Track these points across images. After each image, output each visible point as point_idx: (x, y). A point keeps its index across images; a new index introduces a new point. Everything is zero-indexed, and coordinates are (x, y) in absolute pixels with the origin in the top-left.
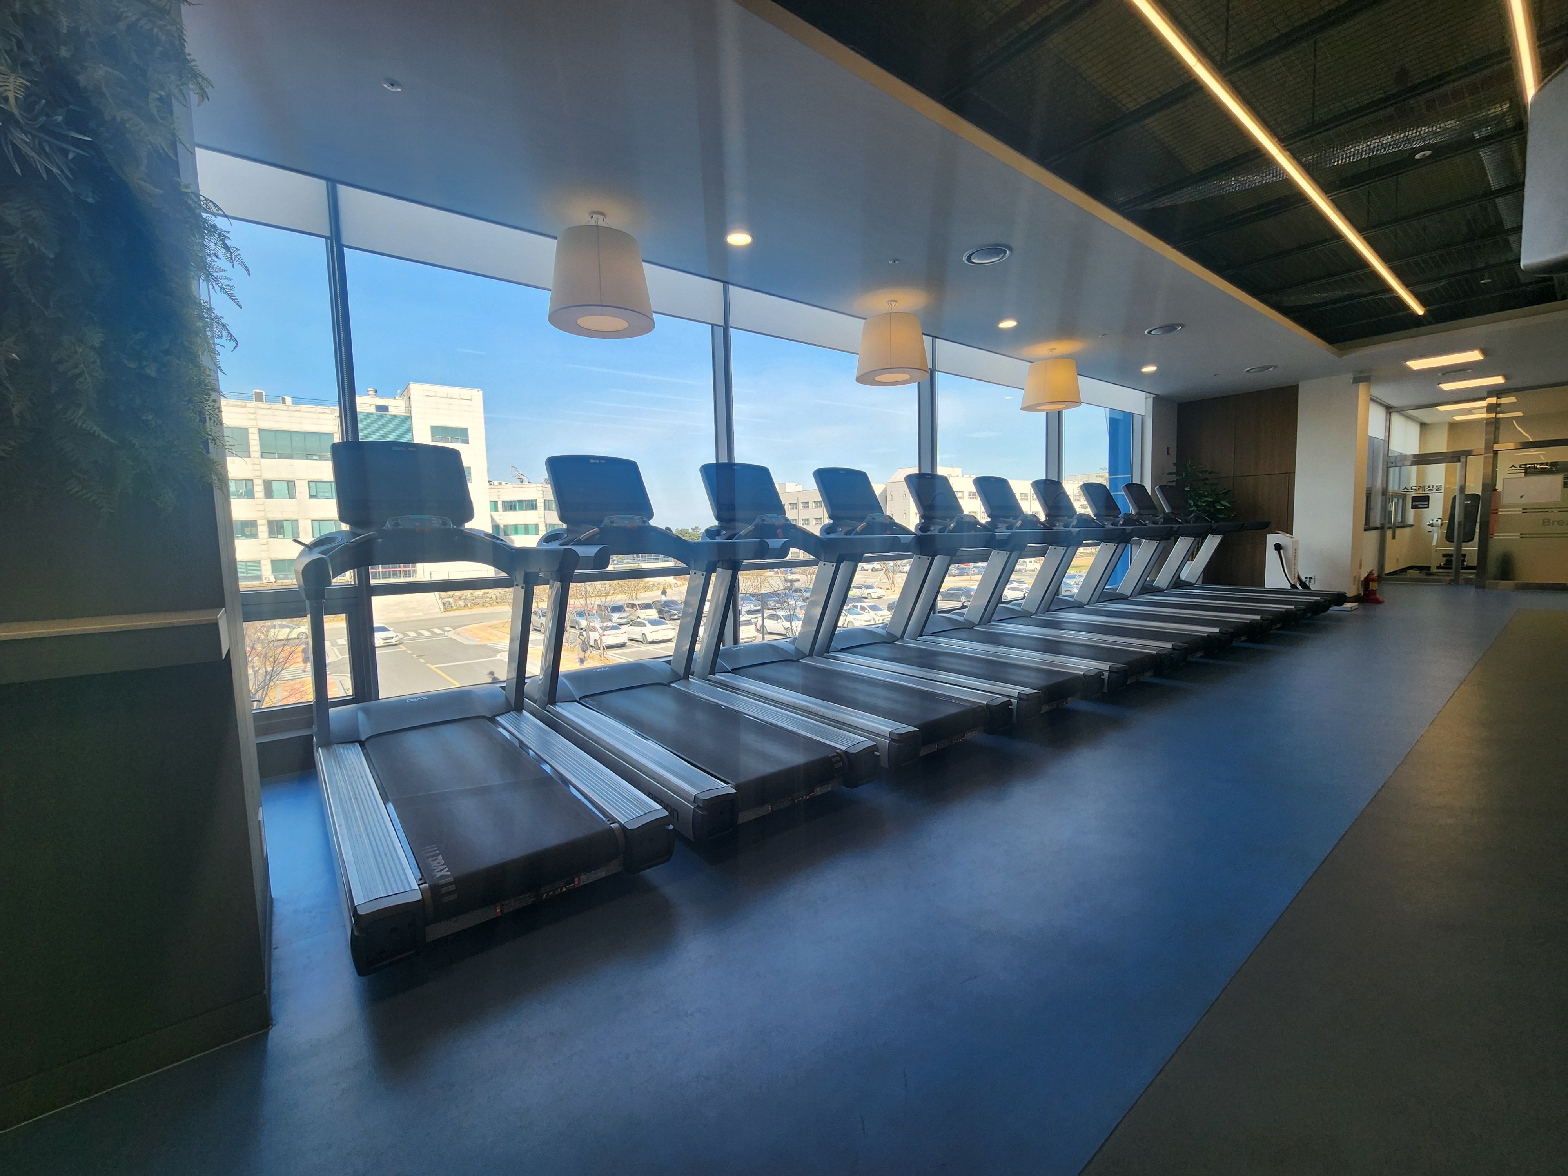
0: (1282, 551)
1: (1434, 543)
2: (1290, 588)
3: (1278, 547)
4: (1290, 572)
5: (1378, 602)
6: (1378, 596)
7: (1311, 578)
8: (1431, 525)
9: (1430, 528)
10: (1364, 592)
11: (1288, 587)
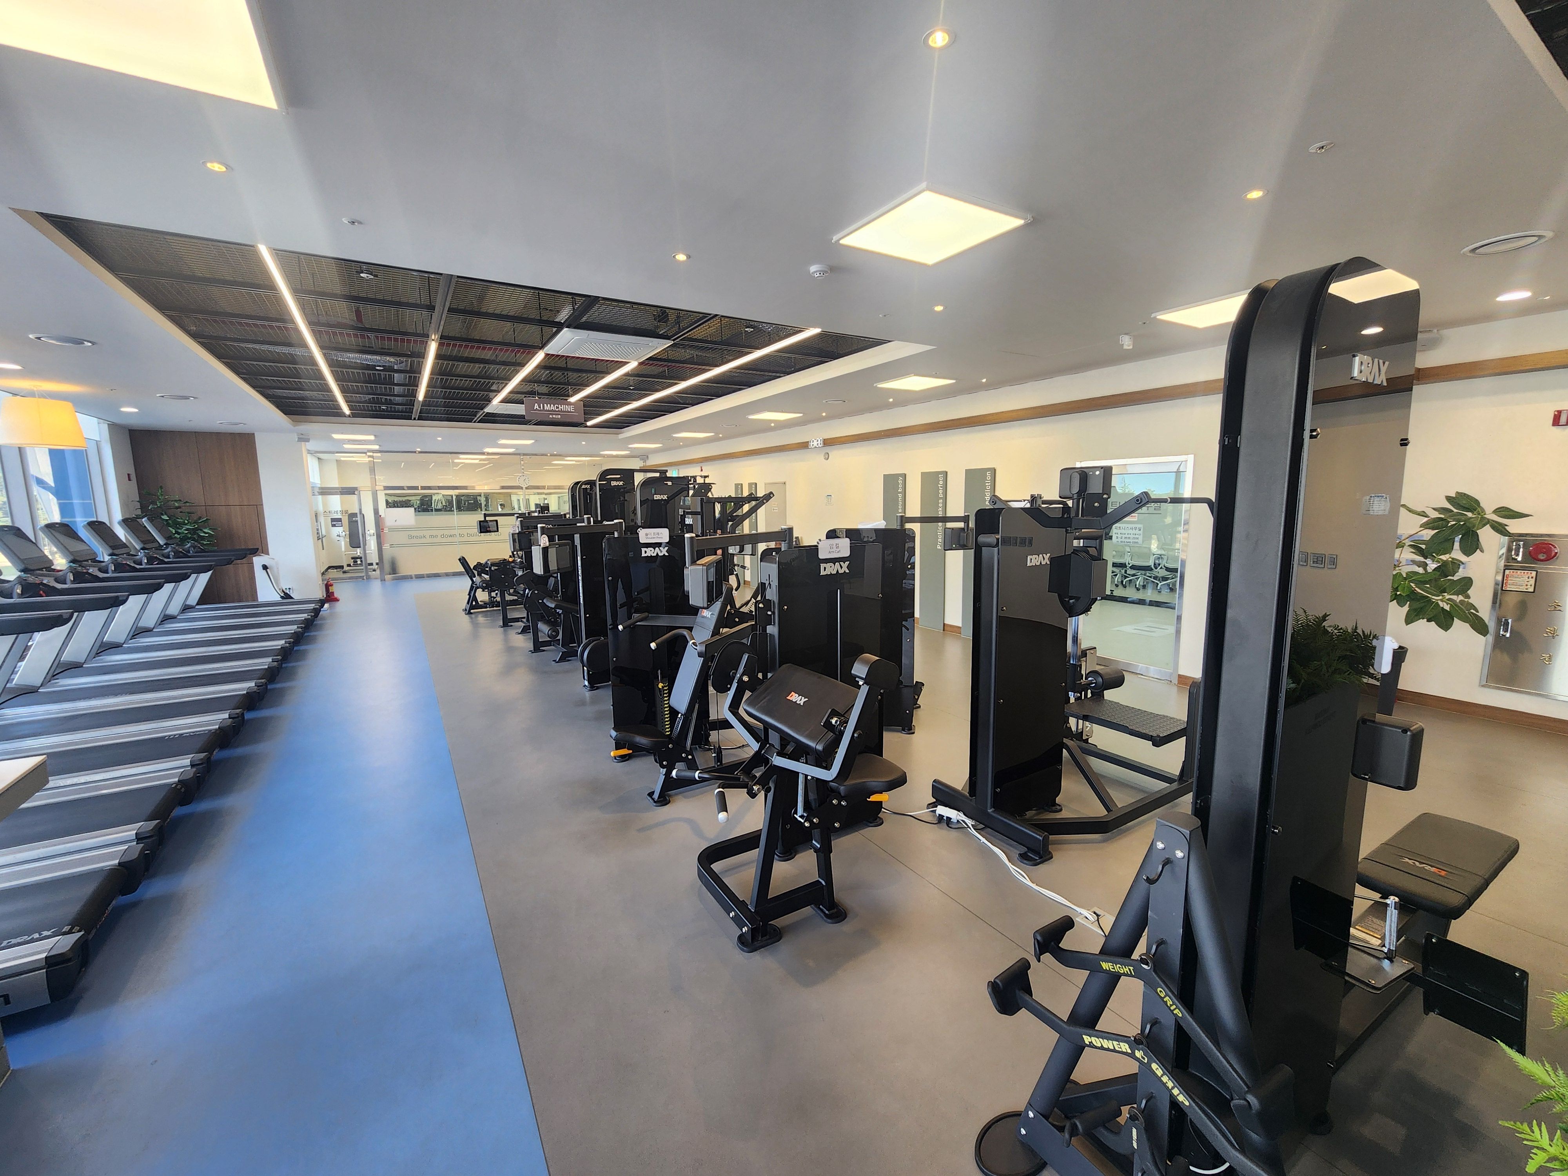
0: (268, 570)
1: (343, 549)
2: (280, 599)
3: (265, 567)
4: (278, 587)
5: (337, 600)
6: (336, 595)
7: (290, 589)
8: (339, 536)
9: (338, 538)
10: (326, 594)
11: (277, 598)
